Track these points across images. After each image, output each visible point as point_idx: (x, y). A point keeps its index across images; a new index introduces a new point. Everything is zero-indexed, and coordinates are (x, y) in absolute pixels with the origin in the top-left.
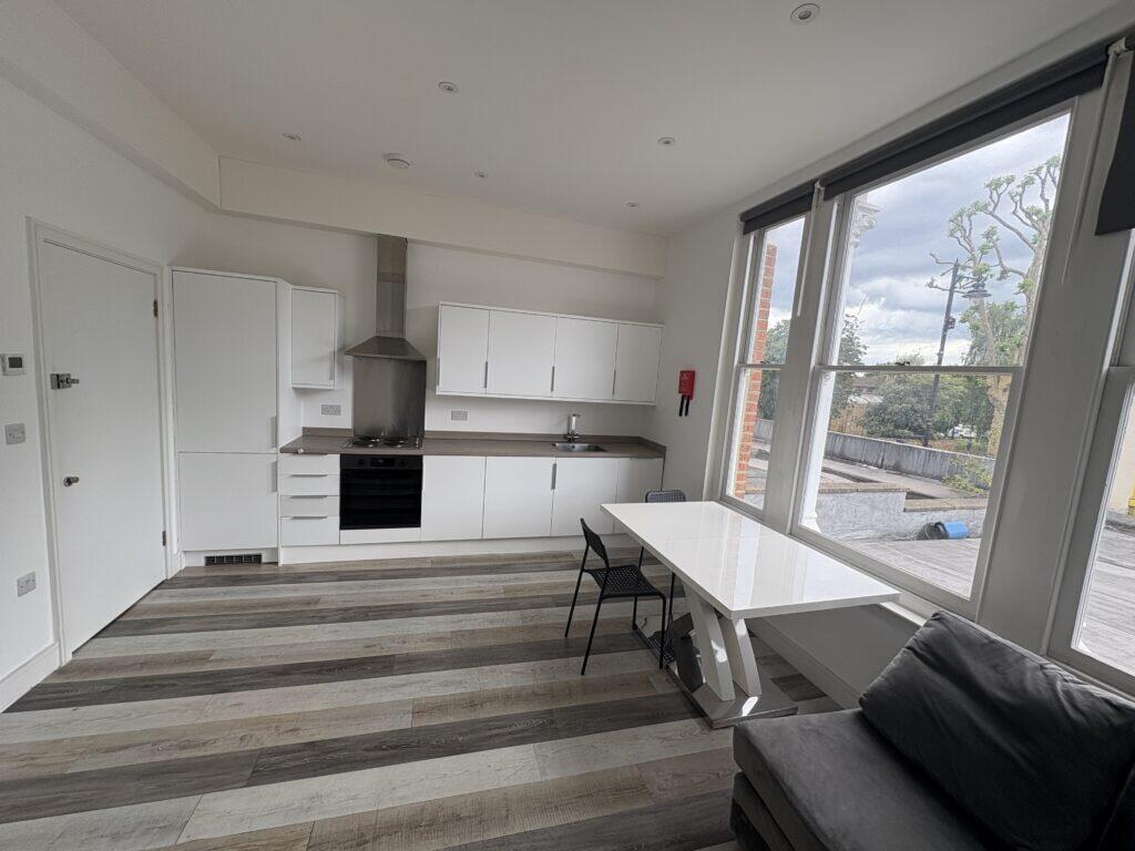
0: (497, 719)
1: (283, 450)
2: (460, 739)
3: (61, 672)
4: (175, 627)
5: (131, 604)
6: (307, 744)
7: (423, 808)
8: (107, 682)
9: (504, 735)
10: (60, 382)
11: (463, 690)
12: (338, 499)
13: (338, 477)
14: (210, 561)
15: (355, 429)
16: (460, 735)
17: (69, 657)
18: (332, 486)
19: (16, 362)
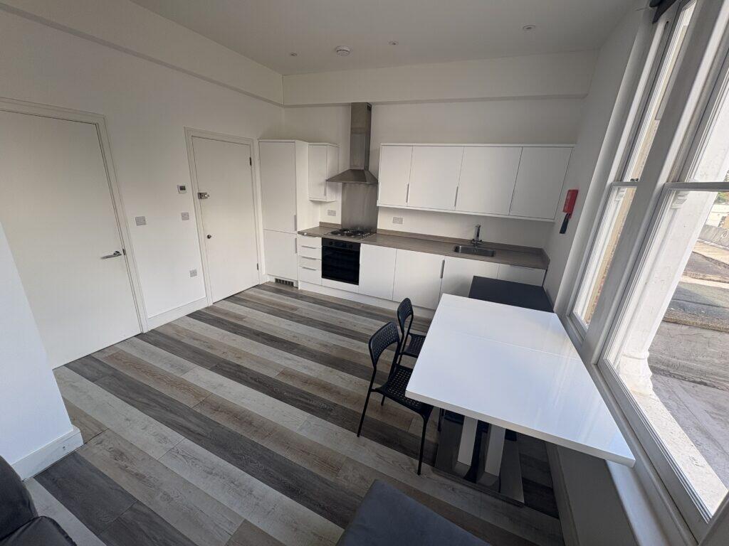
0: (308, 394)
1: (299, 233)
2: (285, 393)
3: (207, 308)
4: (244, 304)
5: (243, 290)
6: (238, 365)
7: (245, 411)
8: (212, 316)
9: (302, 402)
10: (201, 196)
11: (309, 374)
12: (321, 262)
13: (321, 250)
14: (277, 280)
15: (342, 225)
16: (287, 392)
17: (211, 304)
18: (318, 254)
19: (183, 188)
